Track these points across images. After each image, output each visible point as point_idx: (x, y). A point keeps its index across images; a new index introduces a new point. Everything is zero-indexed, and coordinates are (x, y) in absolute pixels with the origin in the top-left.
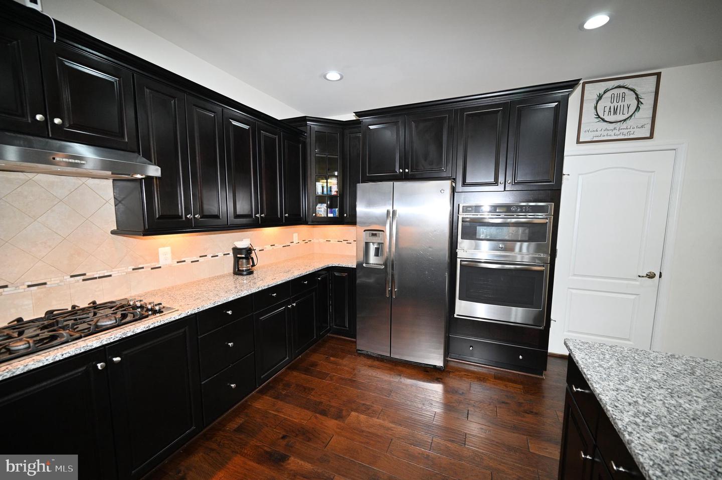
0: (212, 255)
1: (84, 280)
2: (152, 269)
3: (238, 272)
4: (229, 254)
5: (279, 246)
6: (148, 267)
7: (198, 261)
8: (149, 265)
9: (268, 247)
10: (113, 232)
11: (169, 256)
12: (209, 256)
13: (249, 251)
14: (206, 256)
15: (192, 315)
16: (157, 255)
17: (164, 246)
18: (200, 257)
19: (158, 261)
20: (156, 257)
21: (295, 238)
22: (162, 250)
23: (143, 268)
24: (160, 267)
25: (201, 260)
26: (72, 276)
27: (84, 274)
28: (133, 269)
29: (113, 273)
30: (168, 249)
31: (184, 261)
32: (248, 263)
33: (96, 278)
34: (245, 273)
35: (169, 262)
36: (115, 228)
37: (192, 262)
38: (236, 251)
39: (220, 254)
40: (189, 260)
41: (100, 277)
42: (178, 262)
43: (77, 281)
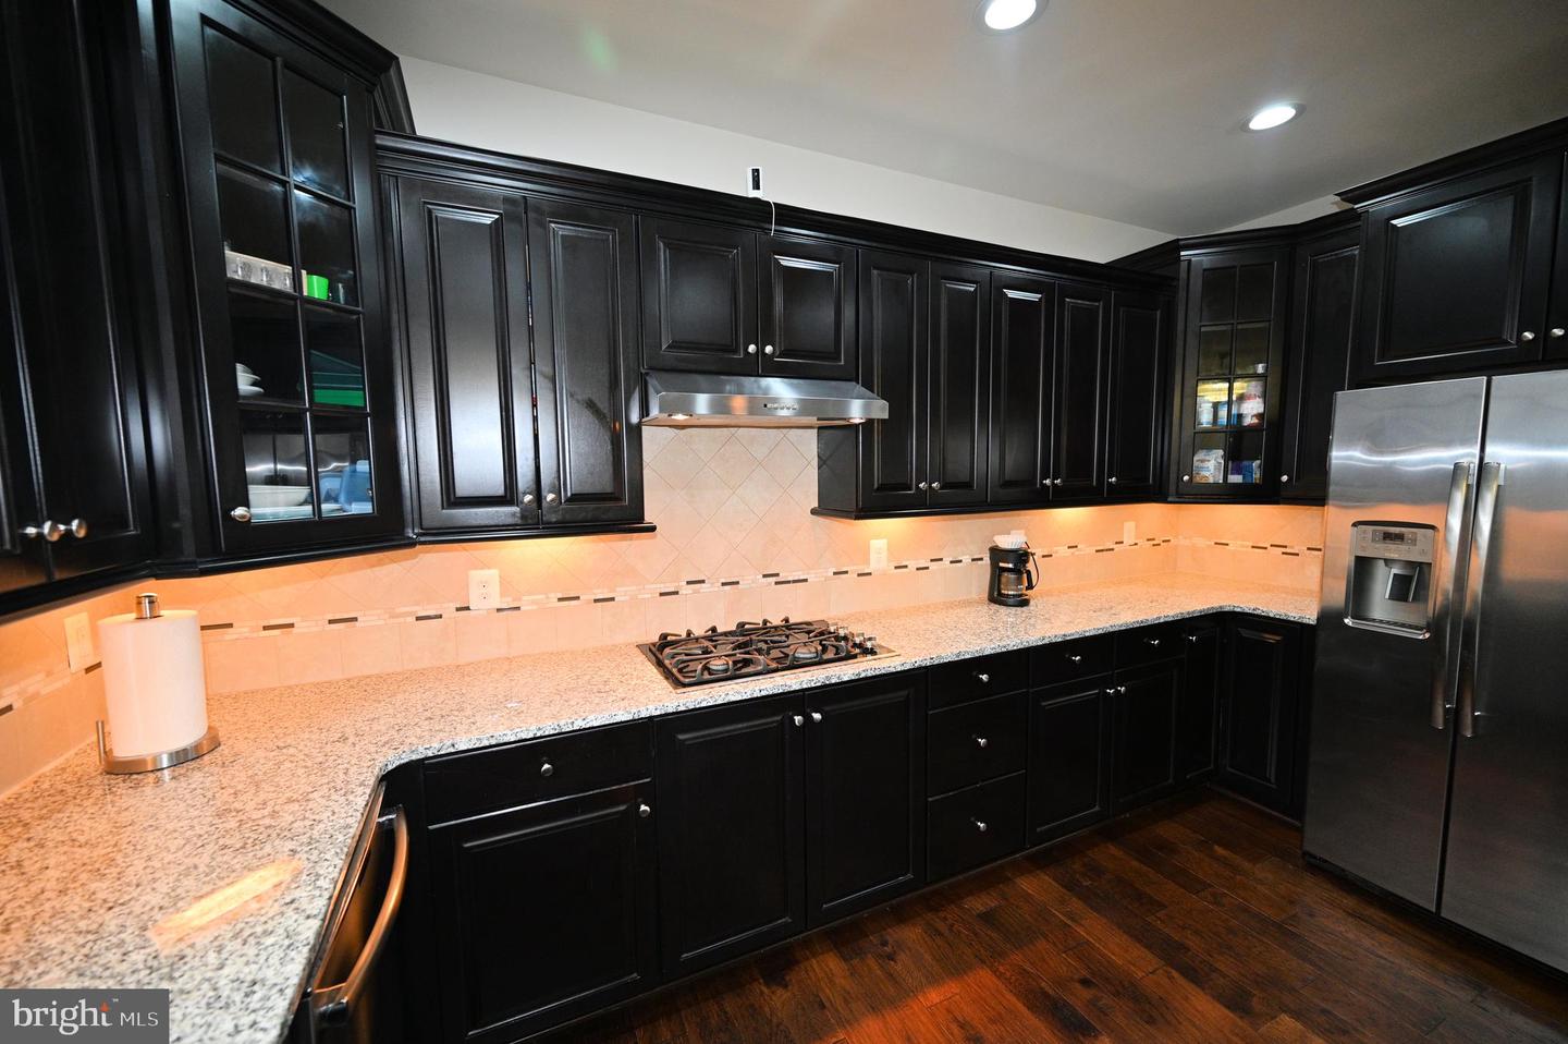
0: (951, 559)
1: (777, 583)
2: (859, 575)
3: (997, 597)
4: (981, 559)
5: (1086, 550)
6: (854, 572)
7: (927, 568)
8: (855, 568)
9: (1063, 551)
10: (813, 512)
11: (884, 554)
12: (947, 561)
13: (1021, 557)
14: (941, 560)
15: (920, 668)
16: (867, 551)
17: (878, 537)
18: (932, 560)
19: (867, 561)
20: (865, 556)
21: (1129, 532)
22: (874, 544)
23: (846, 572)
24: (870, 574)
25: (933, 566)
26: (765, 576)
27: (777, 575)
28: (835, 573)
29: (810, 576)
30: (883, 543)
31: (906, 567)
32: (1019, 581)
33: (789, 582)
34: (1011, 601)
35: (884, 565)
36: (815, 504)
37: (918, 569)
38: (997, 554)
39: (966, 559)
40: (913, 565)
41: (795, 581)
42: (896, 568)
43: (770, 584)
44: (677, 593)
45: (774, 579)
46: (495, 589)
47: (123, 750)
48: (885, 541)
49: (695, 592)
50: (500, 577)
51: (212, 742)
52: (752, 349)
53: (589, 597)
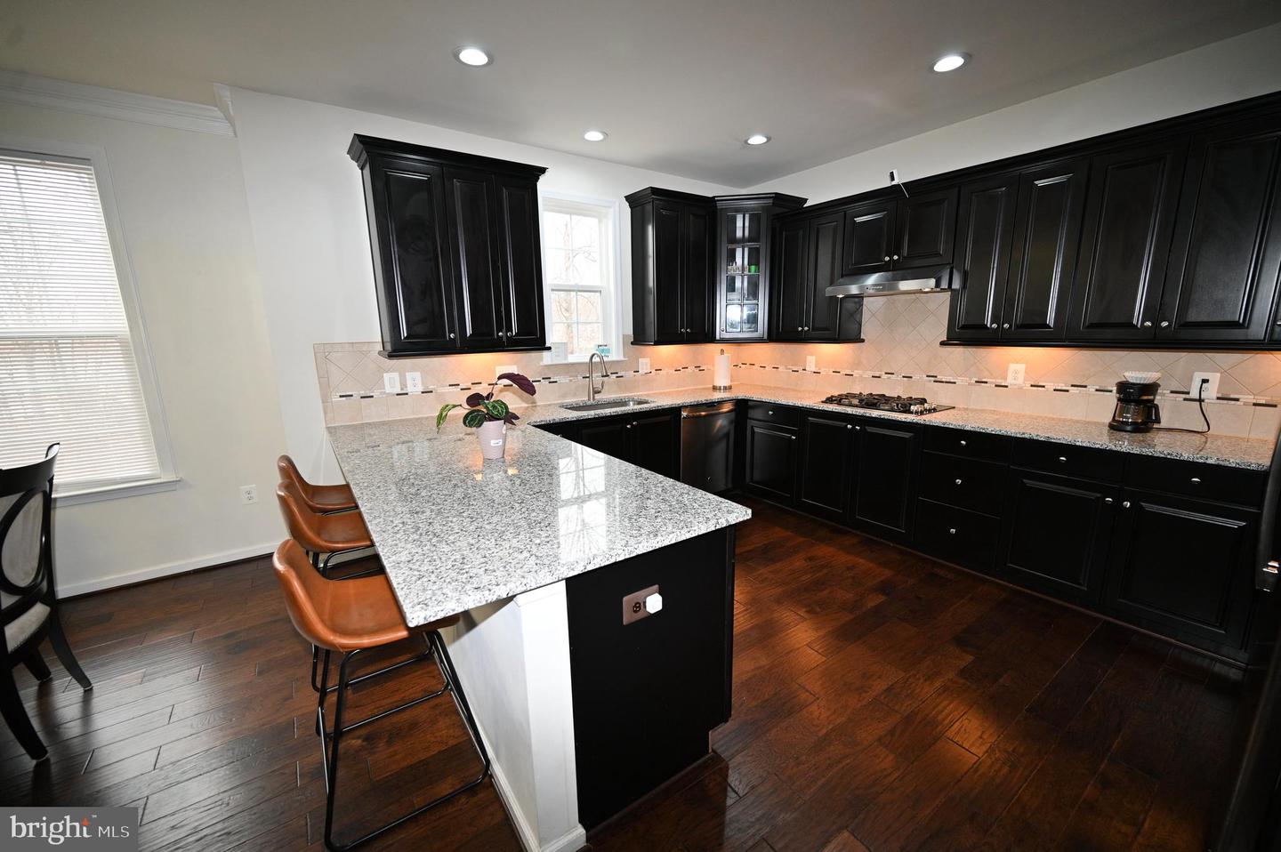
0: (1098, 388)
1: (934, 381)
2: (996, 386)
3: (1116, 427)
4: (1111, 391)
6: (992, 383)
7: (1068, 391)
8: (994, 380)
11: (1021, 376)
12: (1092, 389)
14: (1085, 387)
16: (1006, 372)
17: (1016, 361)
18: (1072, 386)
19: (1005, 378)
20: (1004, 374)
22: (1013, 367)
23: (986, 382)
24: (1006, 387)
25: (1074, 390)
28: (976, 382)
29: (959, 381)
30: (1021, 367)
31: (1044, 387)
34: (1129, 428)
35: (1020, 381)
38: (1123, 387)
40: (1050, 386)
41: (946, 382)
42: (1032, 386)
43: (930, 381)
44: (879, 377)
45: (933, 379)
46: (815, 365)
47: (717, 384)
48: (1023, 366)
49: (889, 378)
50: (816, 361)
51: (730, 388)
52: (887, 259)
53: (843, 372)
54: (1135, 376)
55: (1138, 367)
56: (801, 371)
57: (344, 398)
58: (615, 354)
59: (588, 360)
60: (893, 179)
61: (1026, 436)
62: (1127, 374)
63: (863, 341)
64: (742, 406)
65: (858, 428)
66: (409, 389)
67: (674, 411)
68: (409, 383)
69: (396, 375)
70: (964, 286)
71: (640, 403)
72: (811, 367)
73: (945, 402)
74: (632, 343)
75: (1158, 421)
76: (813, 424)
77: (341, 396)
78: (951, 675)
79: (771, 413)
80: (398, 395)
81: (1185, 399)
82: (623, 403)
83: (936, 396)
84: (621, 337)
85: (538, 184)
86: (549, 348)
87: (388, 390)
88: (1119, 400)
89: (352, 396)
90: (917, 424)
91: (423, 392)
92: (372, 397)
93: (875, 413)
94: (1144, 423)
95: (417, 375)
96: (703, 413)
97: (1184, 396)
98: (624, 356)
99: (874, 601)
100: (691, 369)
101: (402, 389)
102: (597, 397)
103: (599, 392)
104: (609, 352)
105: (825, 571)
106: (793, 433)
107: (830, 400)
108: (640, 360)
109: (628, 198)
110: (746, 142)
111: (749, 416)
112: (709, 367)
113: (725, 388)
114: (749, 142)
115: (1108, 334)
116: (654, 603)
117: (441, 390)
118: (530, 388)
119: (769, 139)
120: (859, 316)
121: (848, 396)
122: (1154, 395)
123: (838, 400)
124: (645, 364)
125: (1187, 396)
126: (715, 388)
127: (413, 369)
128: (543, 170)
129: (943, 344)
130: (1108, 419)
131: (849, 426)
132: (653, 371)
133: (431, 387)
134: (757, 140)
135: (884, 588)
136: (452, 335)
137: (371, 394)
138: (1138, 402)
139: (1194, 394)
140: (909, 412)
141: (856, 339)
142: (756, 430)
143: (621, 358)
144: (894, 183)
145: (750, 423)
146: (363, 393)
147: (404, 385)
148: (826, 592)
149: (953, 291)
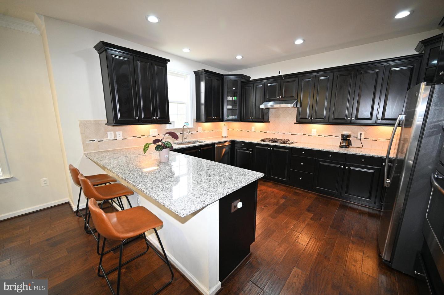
0: (335, 136)
2: (309, 136)
3: (341, 147)
4: (340, 137)
8: (308, 134)
11: (315, 133)
12: (334, 136)
13: (349, 136)
14: (332, 136)
16: (311, 131)
18: (329, 135)
19: (311, 133)
22: (313, 130)
23: (306, 135)
24: (311, 136)
25: (329, 137)
26: (289, 133)
28: (303, 135)
29: (298, 134)
30: (315, 130)
31: (321, 136)
34: (344, 147)
35: (315, 135)
37: (325, 137)
38: (343, 136)
40: (323, 136)
41: (295, 135)
42: (318, 136)
44: (275, 133)
45: (291, 134)
46: (254, 129)
49: (278, 134)
52: (278, 97)
53: (263, 132)
54: (345, 133)
55: (346, 130)
56: (250, 131)
57: (92, 142)
58: (191, 125)
59: (182, 127)
60: (280, 74)
61: (321, 150)
62: (343, 132)
63: (270, 122)
64: (233, 143)
65: (272, 149)
66: (117, 138)
67: (213, 145)
68: (118, 135)
69: (112, 132)
70: (301, 106)
71: (200, 142)
72: (253, 130)
73: (295, 141)
74: (196, 122)
75: (351, 145)
76: (257, 148)
77: (90, 141)
78: (309, 220)
79: (243, 145)
80: (113, 140)
81: (357, 139)
82: (194, 142)
83: (292, 139)
84: (193, 120)
85: (167, 65)
86: (171, 123)
87: (109, 138)
88: (342, 139)
89: (95, 141)
90: (290, 147)
91: (123, 139)
92: (103, 141)
93: (277, 144)
94: (348, 145)
95: (121, 133)
96: (220, 146)
97: (356, 138)
98: (194, 126)
99: (282, 201)
100: (214, 131)
101: (115, 138)
102: (185, 140)
103: (186, 139)
104: (188, 125)
105: (266, 194)
106: (251, 151)
107: (262, 140)
108: (199, 127)
109: (194, 72)
110: (235, 58)
111: (235, 146)
112: (220, 130)
113: (226, 137)
114: (237, 58)
115: (339, 121)
116: (240, 205)
117: (129, 138)
118: (177, 137)
119: (243, 57)
120: (268, 114)
121: (267, 139)
122: (350, 138)
123: (264, 140)
124: (200, 129)
125: (357, 138)
126: (222, 137)
127: (119, 130)
128: (169, 61)
129: (295, 123)
130: (339, 145)
131: (269, 148)
132: (203, 131)
133: (126, 137)
134: (239, 57)
135: (284, 197)
136: (137, 118)
137: (103, 140)
138: (346, 140)
139: (359, 137)
140: (286, 143)
141: (268, 121)
142: (238, 150)
143: (192, 127)
144: (280, 75)
145: (236, 148)
146: (99, 140)
147: (115, 136)
148: (268, 200)
149: (298, 108)
